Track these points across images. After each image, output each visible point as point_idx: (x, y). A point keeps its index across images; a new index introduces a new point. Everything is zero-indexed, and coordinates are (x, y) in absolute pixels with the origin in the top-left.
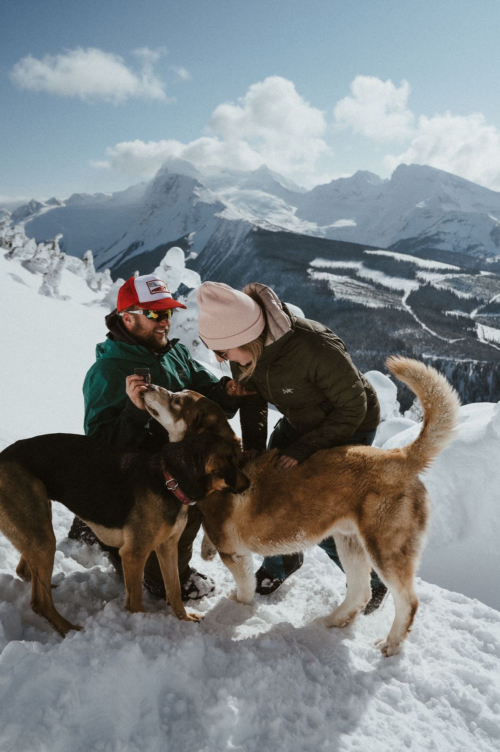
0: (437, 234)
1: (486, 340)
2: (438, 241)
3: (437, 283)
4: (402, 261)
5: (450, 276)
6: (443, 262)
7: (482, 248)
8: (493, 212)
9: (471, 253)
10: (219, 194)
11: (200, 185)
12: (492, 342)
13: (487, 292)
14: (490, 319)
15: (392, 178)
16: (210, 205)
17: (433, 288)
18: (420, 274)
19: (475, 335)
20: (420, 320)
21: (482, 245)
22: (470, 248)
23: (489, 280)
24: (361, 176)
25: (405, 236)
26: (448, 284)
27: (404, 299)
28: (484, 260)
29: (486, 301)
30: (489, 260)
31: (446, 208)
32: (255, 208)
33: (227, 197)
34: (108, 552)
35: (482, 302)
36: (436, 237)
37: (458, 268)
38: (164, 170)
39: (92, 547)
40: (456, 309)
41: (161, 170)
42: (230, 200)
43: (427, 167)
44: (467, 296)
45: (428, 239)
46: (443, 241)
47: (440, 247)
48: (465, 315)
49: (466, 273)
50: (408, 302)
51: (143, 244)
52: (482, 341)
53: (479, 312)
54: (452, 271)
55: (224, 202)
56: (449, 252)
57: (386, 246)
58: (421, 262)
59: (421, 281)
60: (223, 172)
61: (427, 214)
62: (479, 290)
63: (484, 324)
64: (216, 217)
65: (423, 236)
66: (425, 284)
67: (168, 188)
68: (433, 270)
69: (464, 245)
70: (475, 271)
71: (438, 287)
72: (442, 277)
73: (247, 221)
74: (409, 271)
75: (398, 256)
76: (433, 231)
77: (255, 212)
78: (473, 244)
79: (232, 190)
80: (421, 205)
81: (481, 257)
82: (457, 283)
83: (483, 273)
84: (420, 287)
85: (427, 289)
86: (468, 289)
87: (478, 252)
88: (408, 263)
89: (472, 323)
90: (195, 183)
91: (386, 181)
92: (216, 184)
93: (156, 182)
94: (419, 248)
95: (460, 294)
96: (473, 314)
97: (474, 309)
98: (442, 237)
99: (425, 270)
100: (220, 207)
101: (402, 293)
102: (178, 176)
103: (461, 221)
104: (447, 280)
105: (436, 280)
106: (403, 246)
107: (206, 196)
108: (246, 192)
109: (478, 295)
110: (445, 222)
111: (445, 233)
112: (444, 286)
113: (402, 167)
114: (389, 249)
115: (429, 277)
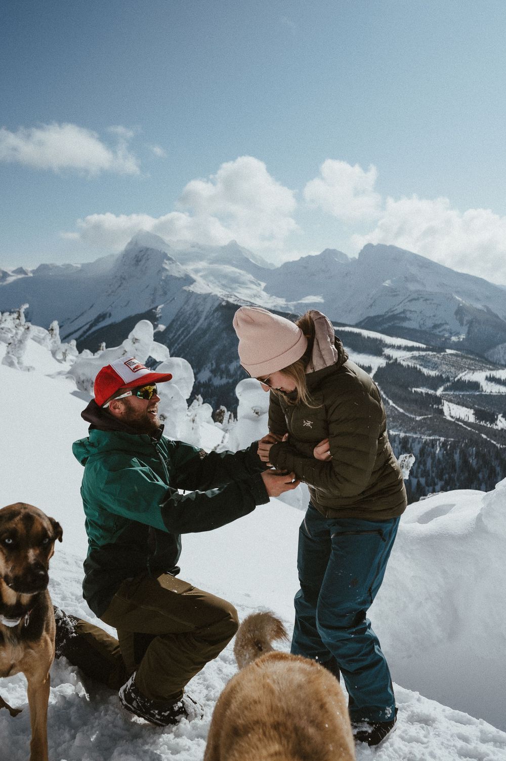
0: (404, 312)
1: (452, 417)
2: (405, 319)
3: (403, 360)
4: (369, 338)
5: (416, 353)
6: (410, 340)
7: (448, 327)
8: (457, 292)
9: (437, 331)
10: (189, 268)
11: (169, 259)
12: (458, 420)
13: (453, 370)
14: (456, 396)
15: (359, 258)
16: (179, 279)
17: (400, 364)
18: (387, 351)
19: (441, 412)
20: (388, 396)
21: (447, 324)
22: (436, 326)
23: (454, 358)
24: (329, 255)
25: (372, 313)
26: (414, 361)
28: (449, 339)
29: (451, 379)
30: (454, 339)
31: (412, 287)
32: (224, 282)
33: (197, 271)
34: (76, 667)
35: (448, 379)
36: (402, 315)
37: (424, 346)
38: (134, 243)
39: (59, 660)
40: (423, 386)
41: (130, 244)
42: (201, 274)
43: (392, 248)
44: (433, 373)
45: (394, 317)
46: (409, 319)
47: (406, 324)
48: (431, 392)
49: (432, 350)
50: (376, 378)
51: (110, 315)
52: (449, 418)
53: (445, 390)
54: (418, 349)
55: (193, 276)
56: (414, 330)
57: (353, 323)
58: (388, 340)
59: (388, 357)
60: (193, 247)
61: (393, 292)
62: (445, 368)
63: (450, 401)
64: (185, 290)
65: (390, 314)
66: (392, 361)
67: (138, 260)
68: (399, 348)
69: (429, 323)
70: (441, 349)
71: (404, 364)
72: (408, 354)
73: (216, 295)
74: (376, 348)
75: (366, 333)
76: (399, 309)
77: (224, 286)
78: (438, 322)
79: (202, 264)
80: (387, 283)
81: (446, 335)
82: (424, 361)
83: (449, 351)
84: (387, 364)
85: (394, 365)
86: (435, 367)
87: (444, 330)
88: (375, 340)
89: (438, 400)
90: (165, 256)
91: (354, 260)
92: (185, 258)
93: (126, 254)
94: (386, 326)
95: (425, 371)
96: (439, 392)
97: (440, 386)
98: (408, 315)
99: (392, 347)
100: (189, 281)
101: (369, 369)
102: (147, 249)
103: (426, 300)
104: (414, 358)
105: (402, 357)
106: (369, 324)
107: (175, 270)
108: (216, 266)
109: (444, 373)
110: (410, 301)
111: (411, 311)
112: (411, 364)
113: (369, 247)
114: (356, 326)
115: (395, 354)
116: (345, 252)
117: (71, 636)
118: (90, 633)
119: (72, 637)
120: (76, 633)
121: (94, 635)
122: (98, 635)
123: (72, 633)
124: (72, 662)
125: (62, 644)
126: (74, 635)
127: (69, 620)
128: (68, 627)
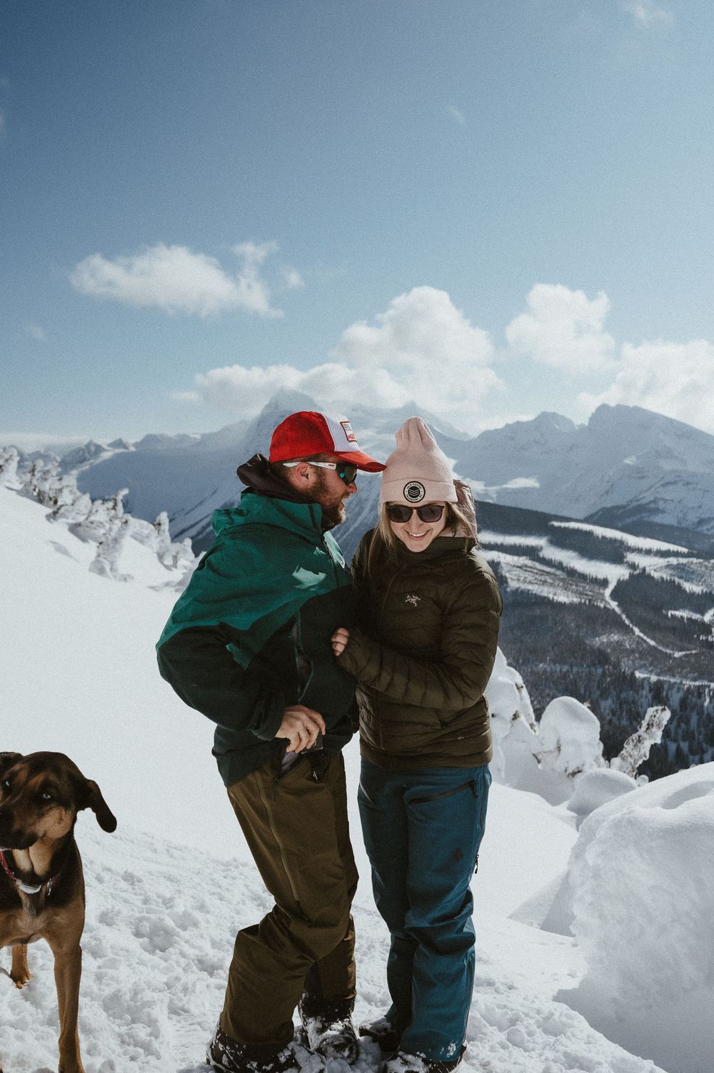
0: (655, 501)
2: (657, 511)
3: (655, 570)
4: (604, 537)
5: (674, 561)
6: (664, 541)
9: (704, 528)
15: (589, 424)
17: (650, 577)
18: (631, 557)
19: (711, 646)
20: (632, 622)
22: (701, 522)
24: (546, 420)
25: (608, 503)
26: (670, 572)
27: (608, 592)
31: (667, 465)
36: (653, 506)
37: (685, 550)
38: (273, 406)
40: (683, 607)
41: (267, 406)
43: (637, 410)
44: (698, 589)
45: (641, 509)
46: (663, 512)
47: (658, 519)
48: (696, 616)
49: (698, 556)
50: (614, 595)
54: (676, 554)
56: (671, 527)
57: (581, 516)
58: (632, 540)
59: (633, 566)
60: (354, 410)
61: (639, 473)
65: (635, 504)
66: (637, 572)
68: (649, 552)
69: (693, 518)
70: (711, 555)
71: (656, 575)
72: (662, 562)
74: (615, 553)
75: (600, 531)
76: (648, 497)
78: (706, 516)
79: (367, 433)
80: (627, 461)
82: (685, 571)
84: (631, 576)
85: (640, 578)
86: (700, 579)
88: (613, 541)
89: (707, 629)
91: (582, 428)
93: (260, 422)
94: (629, 521)
95: (688, 587)
96: (707, 618)
97: (710, 608)
98: (661, 505)
99: (639, 551)
101: (604, 583)
103: (688, 484)
104: (669, 566)
105: (654, 566)
106: (606, 517)
110: (664, 485)
111: (665, 500)
112: (666, 575)
113: (603, 409)
114: (587, 520)
115: (643, 561)
116: (568, 416)
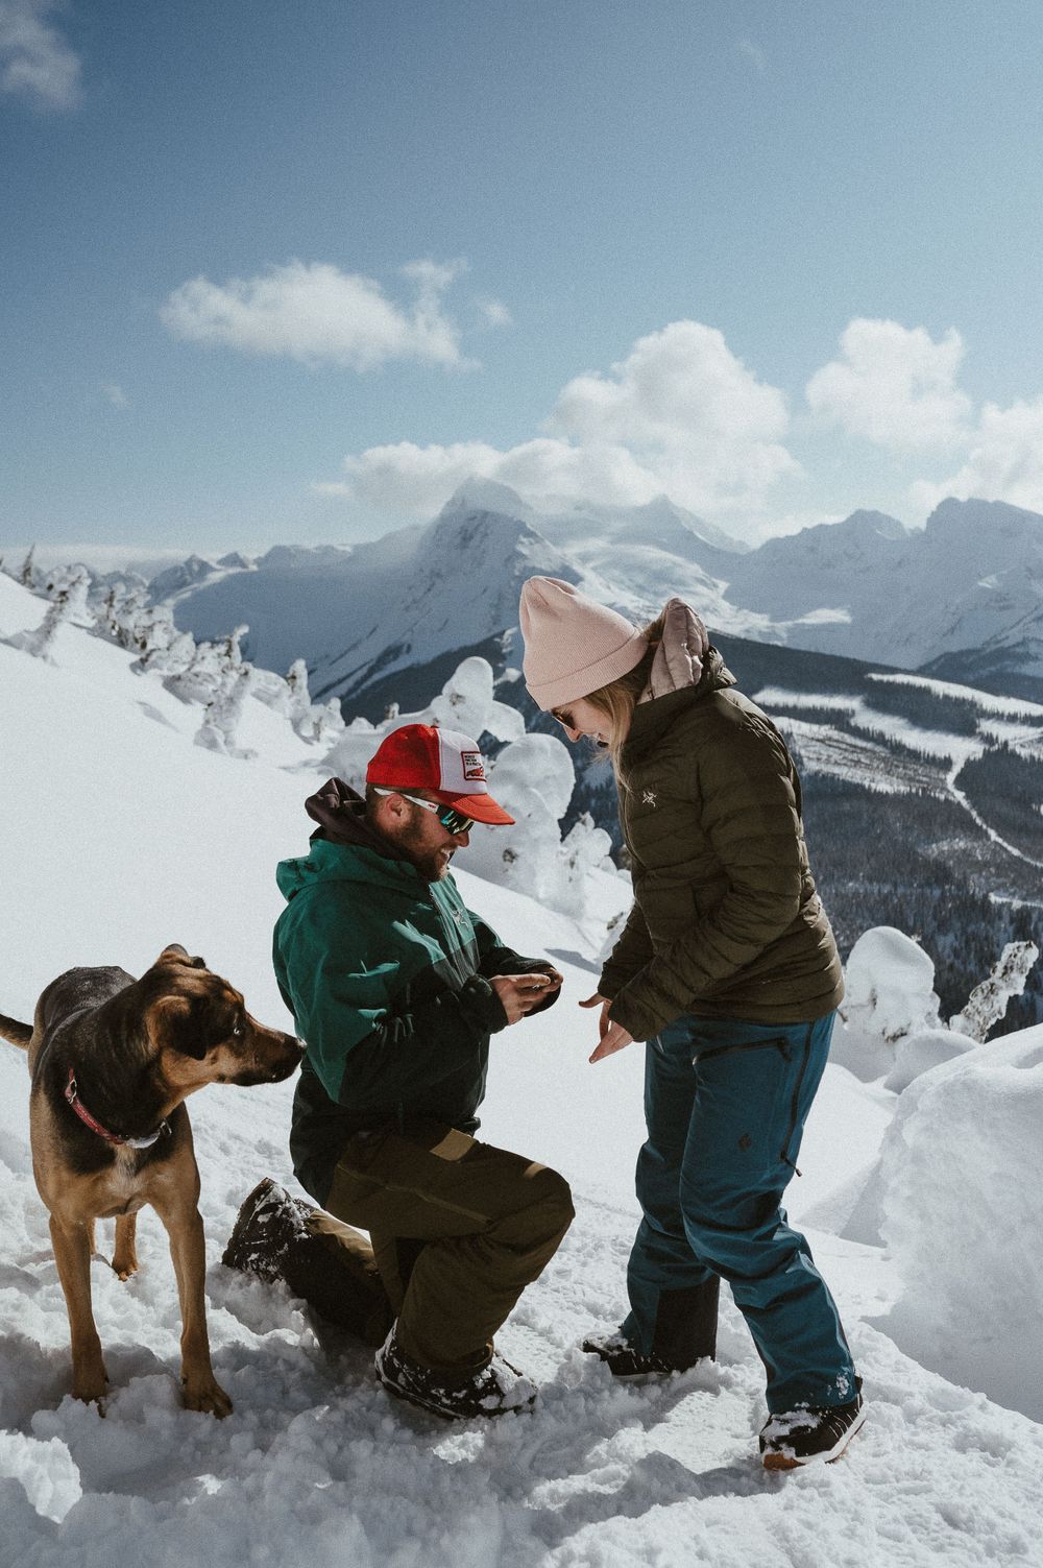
0: (1023, 643)
2: (1026, 658)
3: (1022, 746)
4: (947, 697)
6: (1036, 702)
10: (570, 552)
11: (530, 534)
15: (927, 527)
17: (1014, 756)
18: (987, 726)
20: (986, 822)
24: (863, 523)
25: (955, 645)
27: (951, 777)
32: (640, 579)
33: (585, 558)
34: (304, 1301)
36: (1020, 650)
38: (458, 503)
39: (272, 1286)
41: (451, 503)
42: (591, 565)
43: (999, 506)
45: (1002, 654)
46: (1036, 659)
47: (1029, 669)
50: (960, 782)
51: (409, 648)
55: (577, 568)
57: (914, 667)
58: (988, 701)
59: (989, 739)
60: (578, 508)
61: (1001, 601)
65: (993, 647)
66: (996, 747)
67: (466, 538)
68: (1013, 719)
71: (1024, 753)
72: (1033, 733)
74: (962, 720)
75: (940, 687)
76: (1014, 636)
77: (640, 590)
79: (596, 544)
80: (988, 582)
84: (986, 753)
85: (999, 757)
88: (961, 702)
90: (521, 529)
91: (916, 534)
92: (563, 531)
93: (441, 526)
94: (984, 672)
98: (1033, 648)
99: (998, 716)
101: (947, 764)
102: (486, 514)
105: (1019, 739)
106: (949, 667)
107: (542, 556)
108: (622, 547)
110: (1038, 619)
111: (1039, 642)
112: (1038, 753)
113: (949, 504)
114: (920, 673)
115: (1003, 732)
116: (896, 516)
117: (297, 1237)
118: (333, 1235)
119: (300, 1239)
120: (307, 1232)
121: (341, 1238)
122: (349, 1240)
123: (301, 1232)
124: (296, 1291)
125: (281, 1252)
126: (304, 1235)
127: (295, 1207)
128: (294, 1220)
